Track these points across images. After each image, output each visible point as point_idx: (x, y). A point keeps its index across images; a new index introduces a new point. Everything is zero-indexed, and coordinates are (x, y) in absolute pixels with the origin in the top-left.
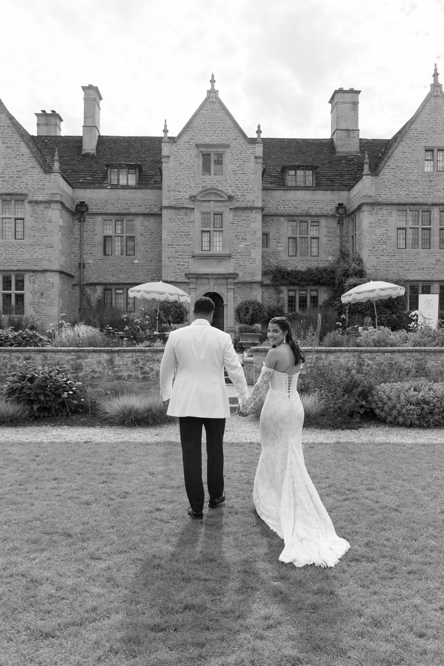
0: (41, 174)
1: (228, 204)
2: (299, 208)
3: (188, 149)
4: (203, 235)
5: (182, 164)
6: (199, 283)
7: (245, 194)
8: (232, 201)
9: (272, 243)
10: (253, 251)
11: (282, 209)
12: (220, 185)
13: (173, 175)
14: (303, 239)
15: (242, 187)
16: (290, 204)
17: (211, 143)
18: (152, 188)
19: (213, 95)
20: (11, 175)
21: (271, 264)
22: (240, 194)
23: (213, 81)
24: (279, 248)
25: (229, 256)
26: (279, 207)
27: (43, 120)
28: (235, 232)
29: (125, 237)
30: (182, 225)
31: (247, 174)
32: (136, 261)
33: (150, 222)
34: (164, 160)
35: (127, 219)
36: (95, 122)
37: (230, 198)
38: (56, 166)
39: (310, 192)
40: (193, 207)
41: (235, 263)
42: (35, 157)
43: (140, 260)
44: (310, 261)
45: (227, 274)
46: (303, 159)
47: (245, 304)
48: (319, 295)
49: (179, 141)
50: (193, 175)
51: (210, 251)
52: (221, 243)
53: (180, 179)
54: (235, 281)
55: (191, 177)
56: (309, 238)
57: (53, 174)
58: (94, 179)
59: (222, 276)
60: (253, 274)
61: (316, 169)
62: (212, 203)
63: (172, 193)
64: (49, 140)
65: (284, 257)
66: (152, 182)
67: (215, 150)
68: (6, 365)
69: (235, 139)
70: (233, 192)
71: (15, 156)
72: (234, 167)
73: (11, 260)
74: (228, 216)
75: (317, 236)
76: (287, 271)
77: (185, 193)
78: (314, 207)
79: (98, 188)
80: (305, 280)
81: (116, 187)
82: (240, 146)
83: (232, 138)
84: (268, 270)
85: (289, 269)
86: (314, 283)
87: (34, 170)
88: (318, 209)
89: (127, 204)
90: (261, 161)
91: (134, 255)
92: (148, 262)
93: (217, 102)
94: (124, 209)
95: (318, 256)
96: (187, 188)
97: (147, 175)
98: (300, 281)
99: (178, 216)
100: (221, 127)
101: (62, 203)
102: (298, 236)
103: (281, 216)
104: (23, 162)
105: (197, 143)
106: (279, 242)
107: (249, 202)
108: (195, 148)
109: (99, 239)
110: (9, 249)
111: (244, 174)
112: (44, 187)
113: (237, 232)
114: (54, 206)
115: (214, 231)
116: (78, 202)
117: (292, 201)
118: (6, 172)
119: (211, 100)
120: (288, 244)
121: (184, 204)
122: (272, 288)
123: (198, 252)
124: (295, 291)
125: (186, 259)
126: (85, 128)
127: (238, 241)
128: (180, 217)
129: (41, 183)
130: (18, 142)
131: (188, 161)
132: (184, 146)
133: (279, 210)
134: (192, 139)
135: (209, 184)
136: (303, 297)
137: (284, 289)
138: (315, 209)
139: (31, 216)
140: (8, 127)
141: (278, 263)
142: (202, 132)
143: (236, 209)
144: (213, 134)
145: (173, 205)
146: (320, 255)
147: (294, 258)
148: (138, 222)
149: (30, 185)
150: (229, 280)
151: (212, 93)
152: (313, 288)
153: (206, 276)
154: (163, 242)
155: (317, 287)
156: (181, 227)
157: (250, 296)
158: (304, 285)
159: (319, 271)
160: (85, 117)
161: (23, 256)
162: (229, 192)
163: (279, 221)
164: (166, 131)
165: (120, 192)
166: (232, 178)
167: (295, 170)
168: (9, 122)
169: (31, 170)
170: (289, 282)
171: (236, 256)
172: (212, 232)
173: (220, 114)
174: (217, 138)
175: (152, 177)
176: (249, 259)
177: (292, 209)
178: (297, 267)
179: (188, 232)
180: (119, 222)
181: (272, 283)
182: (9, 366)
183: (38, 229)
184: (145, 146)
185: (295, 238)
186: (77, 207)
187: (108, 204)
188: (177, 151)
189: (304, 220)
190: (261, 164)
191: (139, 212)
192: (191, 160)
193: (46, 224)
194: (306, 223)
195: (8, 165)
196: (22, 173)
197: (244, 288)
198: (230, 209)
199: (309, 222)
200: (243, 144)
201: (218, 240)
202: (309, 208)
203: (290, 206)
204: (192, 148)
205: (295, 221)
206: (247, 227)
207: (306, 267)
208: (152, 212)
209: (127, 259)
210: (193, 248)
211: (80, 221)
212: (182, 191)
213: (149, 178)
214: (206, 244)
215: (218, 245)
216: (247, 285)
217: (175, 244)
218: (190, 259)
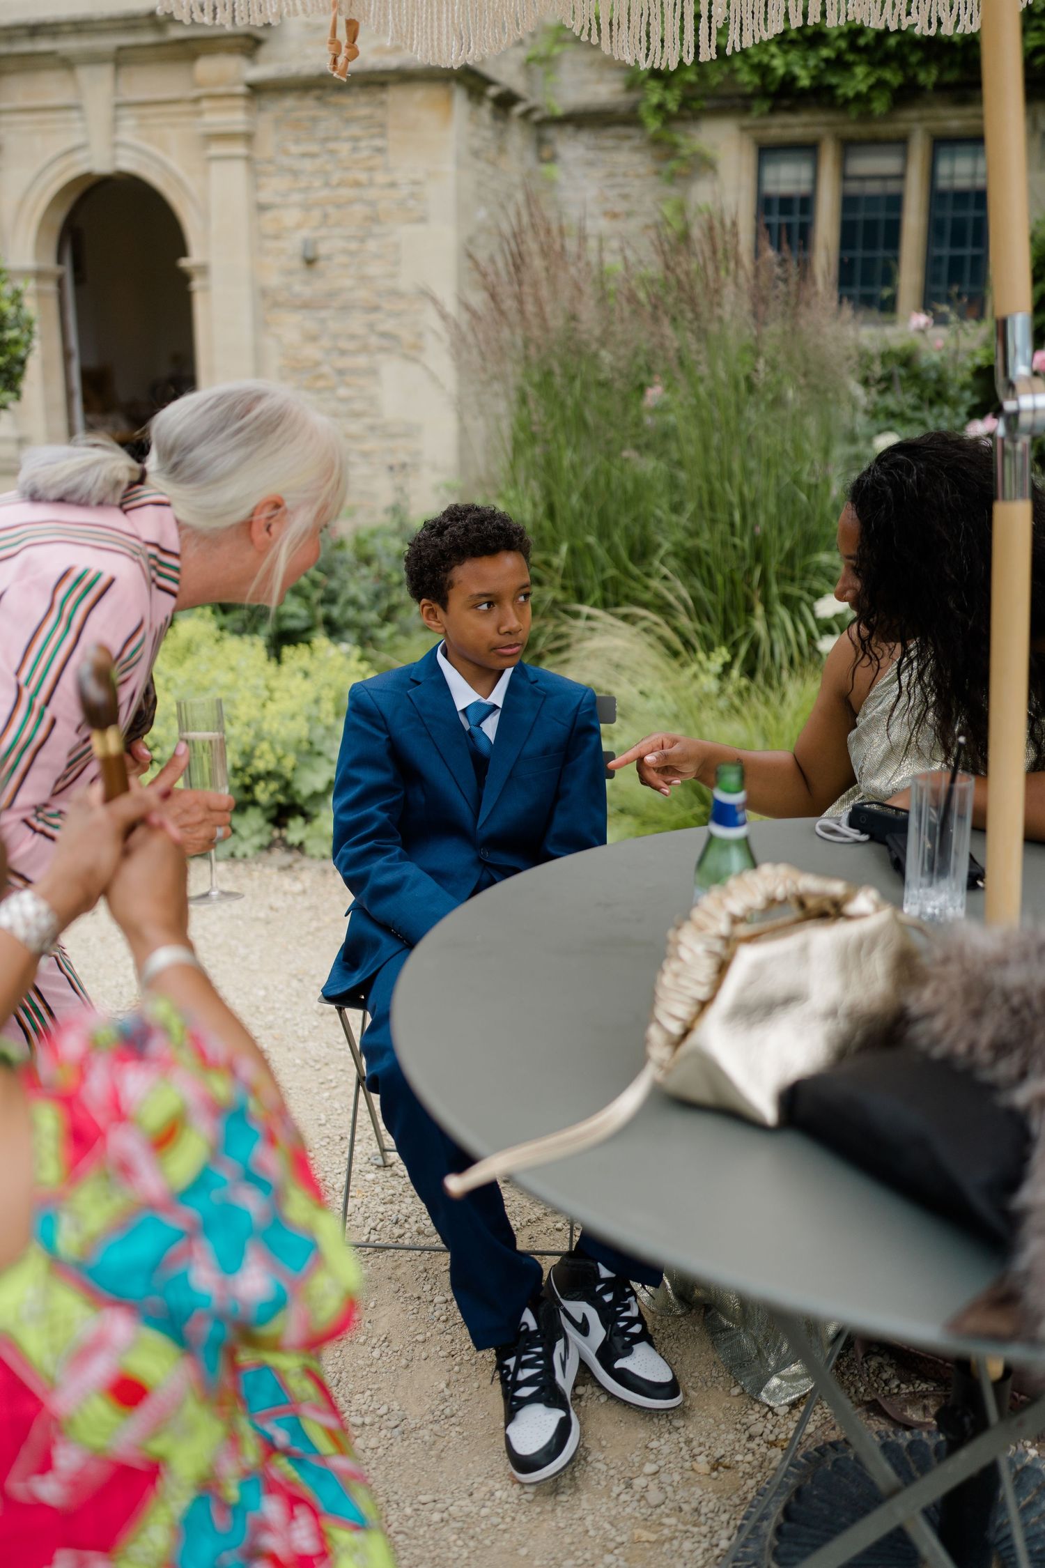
6: (20, 102)
54: (260, 72)
59: (148, 38)
124: (808, 149)
136: (872, 200)
137: (721, 138)
150: (207, 68)
152: (954, 119)
153: (44, 45)
157: (371, 194)
197: (329, 121)
216: (346, 100)
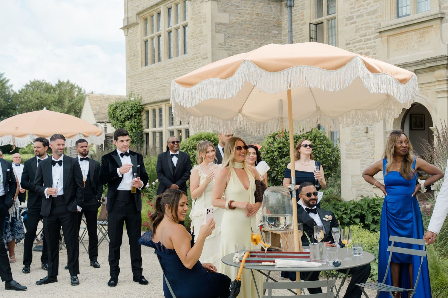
25: (440, 18)
51: (410, 14)
123: (389, 21)
139: (192, 19)
150: (437, 73)
183: (196, 34)
193: (202, 26)
210: (381, 16)
211: (288, 7)
214: (404, 3)
217: (355, 14)
218: (376, 40)
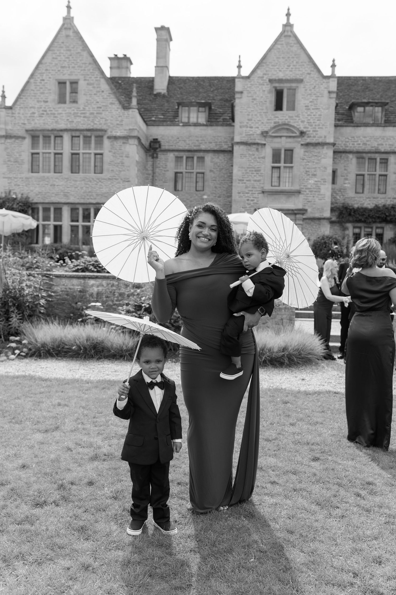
0: (119, 110)
1: (300, 139)
2: (369, 145)
3: (261, 85)
4: (274, 171)
5: (254, 99)
7: (317, 129)
8: (303, 137)
9: (340, 180)
10: (322, 187)
11: (351, 145)
12: (292, 121)
13: (246, 111)
14: (371, 176)
15: (314, 122)
16: (360, 141)
17: (284, 78)
18: (222, 125)
19: (288, 28)
20: (92, 112)
21: (338, 201)
22: (311, 130)
23: (288, 15)
24: (346, 185)
25: (299, 192)
26: (348, 144)
27: (116, 63)
28: (304, 168)
29: (195, 173)
30: (252, 161)
31: (319, 109)
32: (205, 197)
33: (221, 159)
34: (237, 96)
35: (198, 156)
36: (166, 62)
37: (302, 133)
38: (134, 102)
39: (381, 128)
40: (264, 142)
41: (304, 199)
42: (114, 93)
43: (209, 196)
44: (377, 198)
45: (296, 210)
46: (371, 96)
47: (323, 238)
48: (385, 232)
49: (253, 76)
50: (265, 111)
51: (279, 186)
52: (291, 179)
53: (252, 115)
54: (304, 217)
55: (264, 113)
56: (377, 176)
57: (131, 110)
58: (165, 117)
59: (290, 212)
60: (322, 210)
61: (386, 105)
62: (283, 139)
63: (244, 129)
64: (123, 81)
65: (351, 193)
66: (221, 119)
67: (288, 85)
68: (114, 292)
69: (309, 74)
70: (305, 128)
71: (95, 93)
72: (307, 102)
73: (90, 194)
74: (299, 152)
75: (385, 173)
76: (353, 208)
77: (257, 129)
78: (384, 144)
79: (170, 125)
80: (372, 217)
81: (187, 124)
82: (313, 81)
83: (306, 72)
84: (334, 207)
85: (356, 206)
86: (381, 220)
87: (114, 106)
88: (388, 146)
89: (198, 141)
90: (334, 95)
91: (203, 190)
92: (217, 198)
93: (292, 35)
94: (195, 146)
95: (385, 193)
96: (260, 124)
97: (216, 114)
98: (366, 218)
99: (249, 152)
100: (295, 62)
101: (139, 139)
102: (366, 173)
103: (350, 152)
104: (103, 98)
105: (271, 78)
106: (346, 179)
107: (321, 137)
108: (268, 83)
109: (171, 175)
110: (89, 183)
111: (317, 109)
112: (121, 123)
113: (308, 168)
114: (131, 141)
115: (285, 167)
116: (151, 139)
117: (361, 138)
118: (87, 108)
119: (286, 34)
120: (355, 181)
121: (255, 139)
122: (338, 225)
123: (268, 187)
124: (360, 228)
125: (256, 194)
126: (157, 68)
127: (308, 177)
128: (251, 153)
129: (120, 119)
130: (98, 79)
131: (262, 97)
132: (258, 82)
133: (347, 147)
134: (265, 74)
135: (281, 120)
136: (368, 234)
137: (350, 226)
138: (384, 145)
139: (110, 151)
140: (90, 64)
141: (344, 200)
142: (276, 67)
143: (307, 145)
144: (287, 68)
145: (245, 141)
146: (387, 192)
147: (361, 195)
148: (208, 158)
149: (109, 121)
150: (298, 216)
151: (288, 26)
152: (379, 225)
154: (234, 178)
155: (383, 225)
156: (252, 163)
158: (370, 222)
159: (387, 208)
160: (158, 58)
161: (101, 189)
162: (300, 128)
163: (348, 157)
164: (239, 67)
165: (192, 129)
166: (304, 114)
167: (364, 107)
168: (90, 59)
169: (110, 106)
170: (355, 219)
171: (306, 192)
172: (282, 168)
173: (295, 48)
174: (291, 73)
175: (220, 115)
176: (318, 195)
177: (361, 145)
178: (363, 204)
179: (259, 168)
180: (190, 159)
181: (338, 220)
182: (117, 295)
183: (116, 163)
184: (214, 85)
185: (363, 175)
186: (150, 144)
187: (180, 140)
188: (250, 87)
189: (373, 157)
190: (334, 99)
191: (209, 149)
192: (264, 96)
193: (123, 159)
194: (374, 160)
195: (89, 101)
196: (102, 109)
197: (312, 223)
198: (302, 145)
199: (378, 160)
200: (316, 79)
201: (288, 176)
202: (378, 145)
203: (359, 142)
204: (265, 84)
205: (363, 158)
206: (317, 163)
207: (373, 204)
208: (222, 149)
209: (197, 195)
210: (263, 184)
211: (153, 157)
212: (254, 127)
213: (218, 116)
214: (275, 180)
215: (287, 181)
216: (315, 221)
217: (245, 179)
218: (260, 195)
